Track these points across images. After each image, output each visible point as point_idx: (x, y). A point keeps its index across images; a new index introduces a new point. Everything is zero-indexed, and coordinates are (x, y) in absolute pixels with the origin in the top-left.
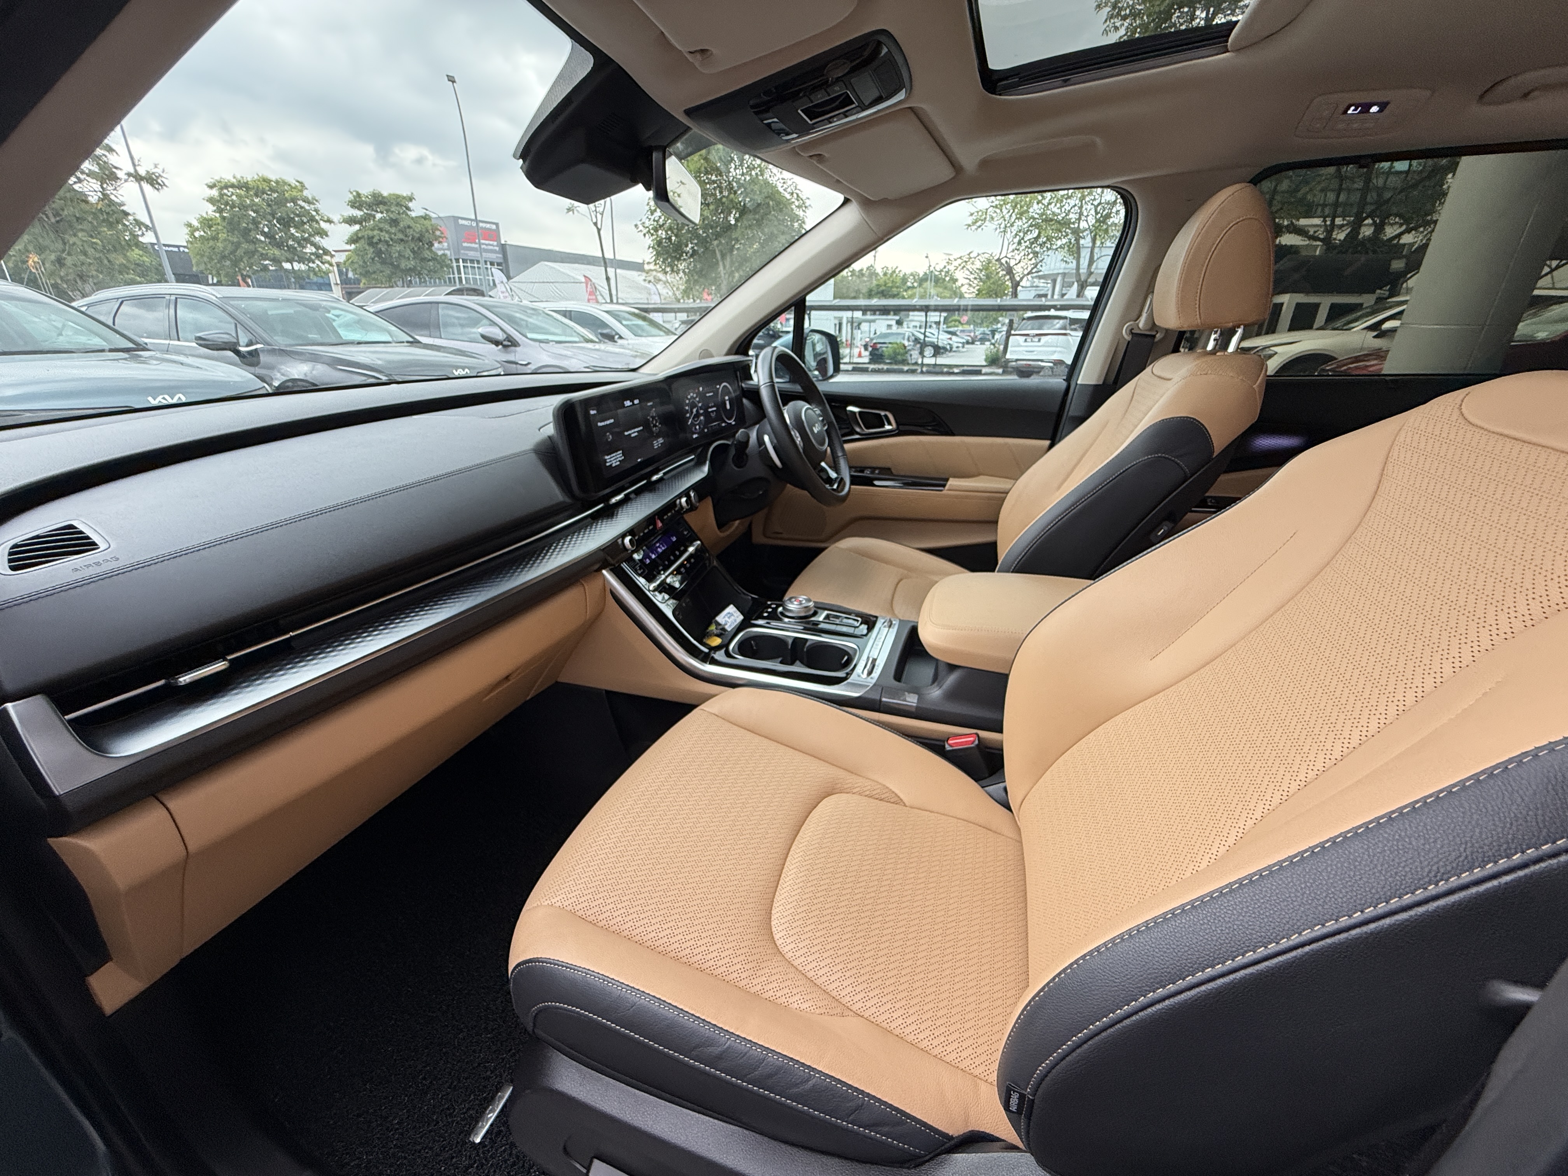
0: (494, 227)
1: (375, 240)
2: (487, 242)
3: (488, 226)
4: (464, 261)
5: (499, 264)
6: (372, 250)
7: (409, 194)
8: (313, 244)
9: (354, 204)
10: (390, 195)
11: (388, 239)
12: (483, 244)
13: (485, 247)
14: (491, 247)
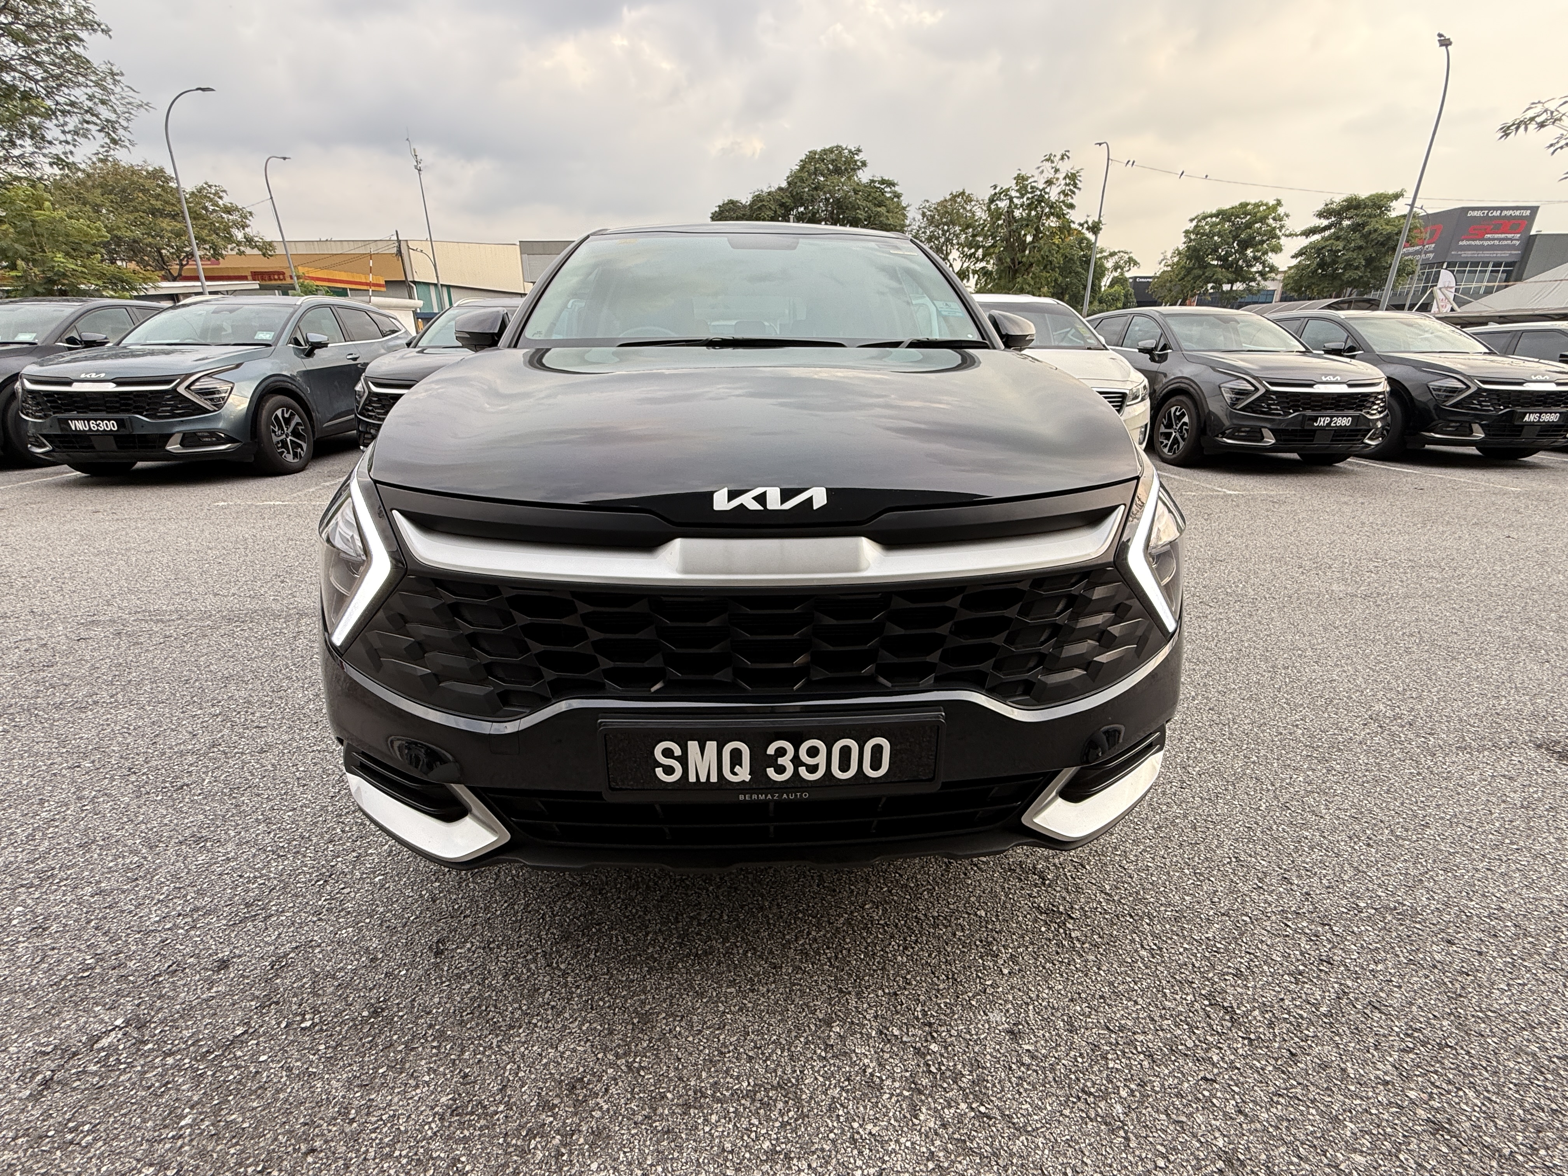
0: (1528, 213)
2: (1503, 236)
3: (1518, 213)
5: (1509, 264)
8: (1263, 264)
9: (1320, 215)
10: (1370, 196)
11: (1341, 248)
12: (1494, 239)
13: (1497, 242)
14: (1505, 242)
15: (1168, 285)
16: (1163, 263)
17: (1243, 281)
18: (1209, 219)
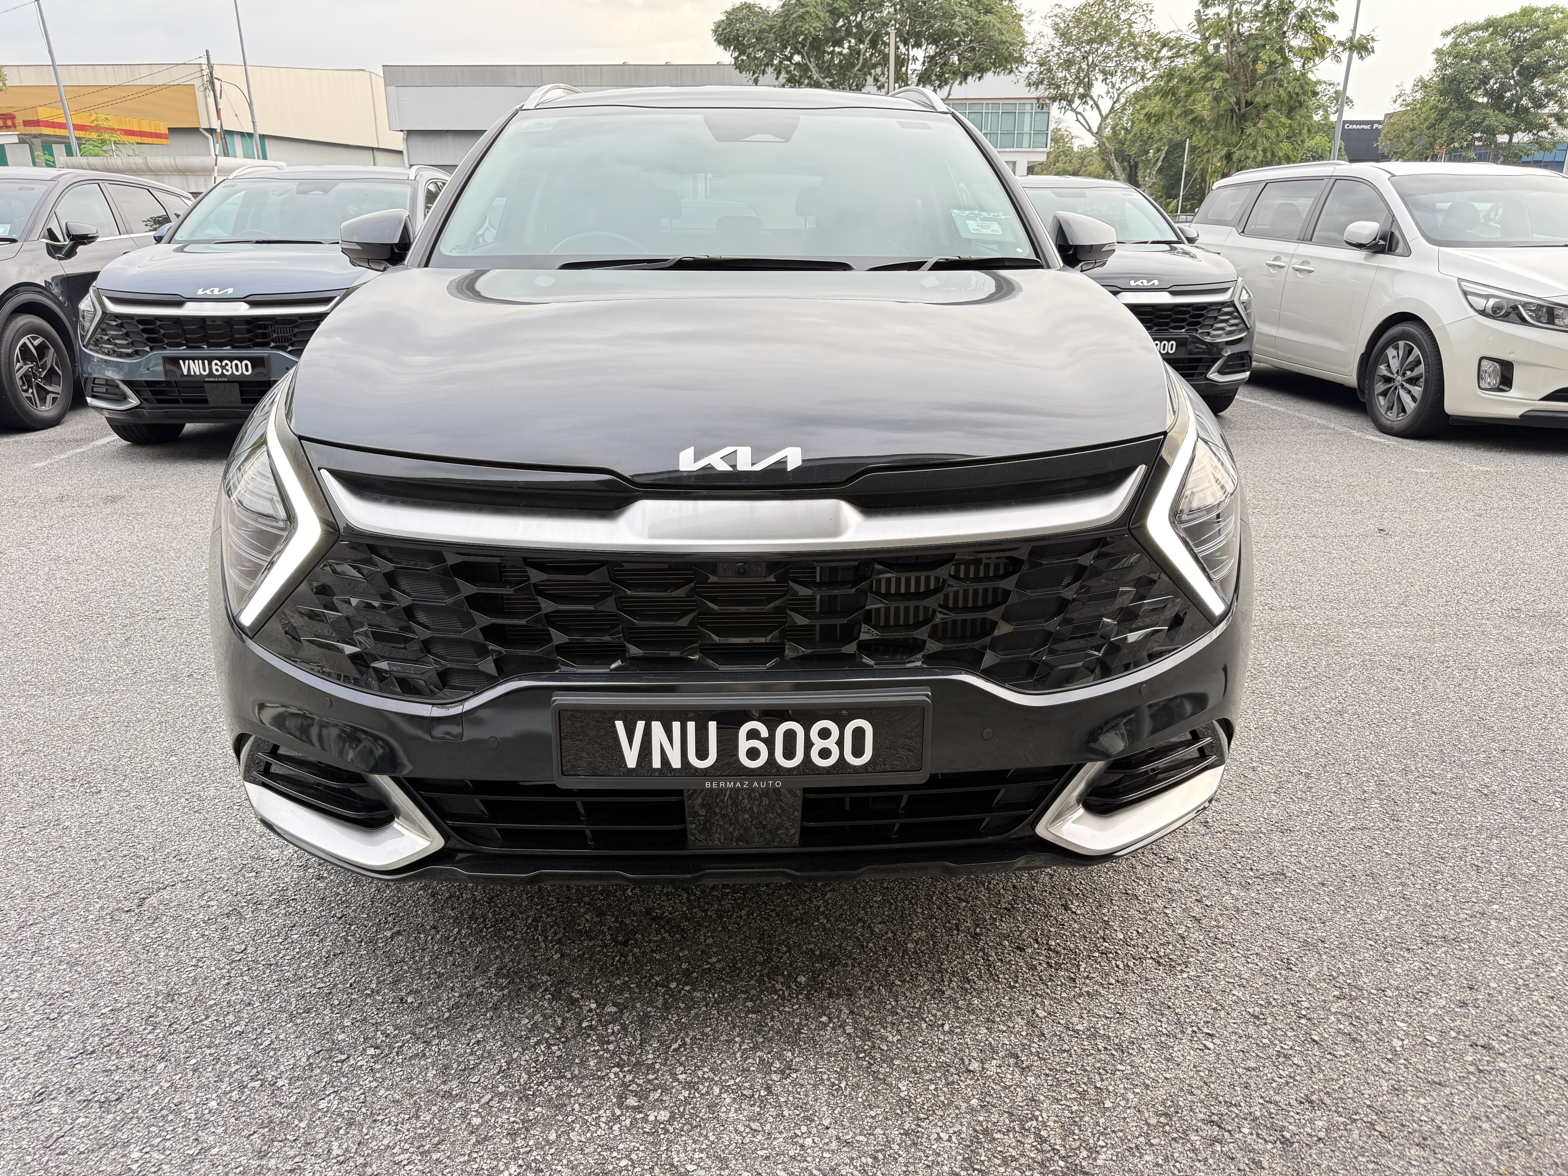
15: (1408, 135)
16: (1400, 100)
17: (1529, 128)
18: (1472, 34)
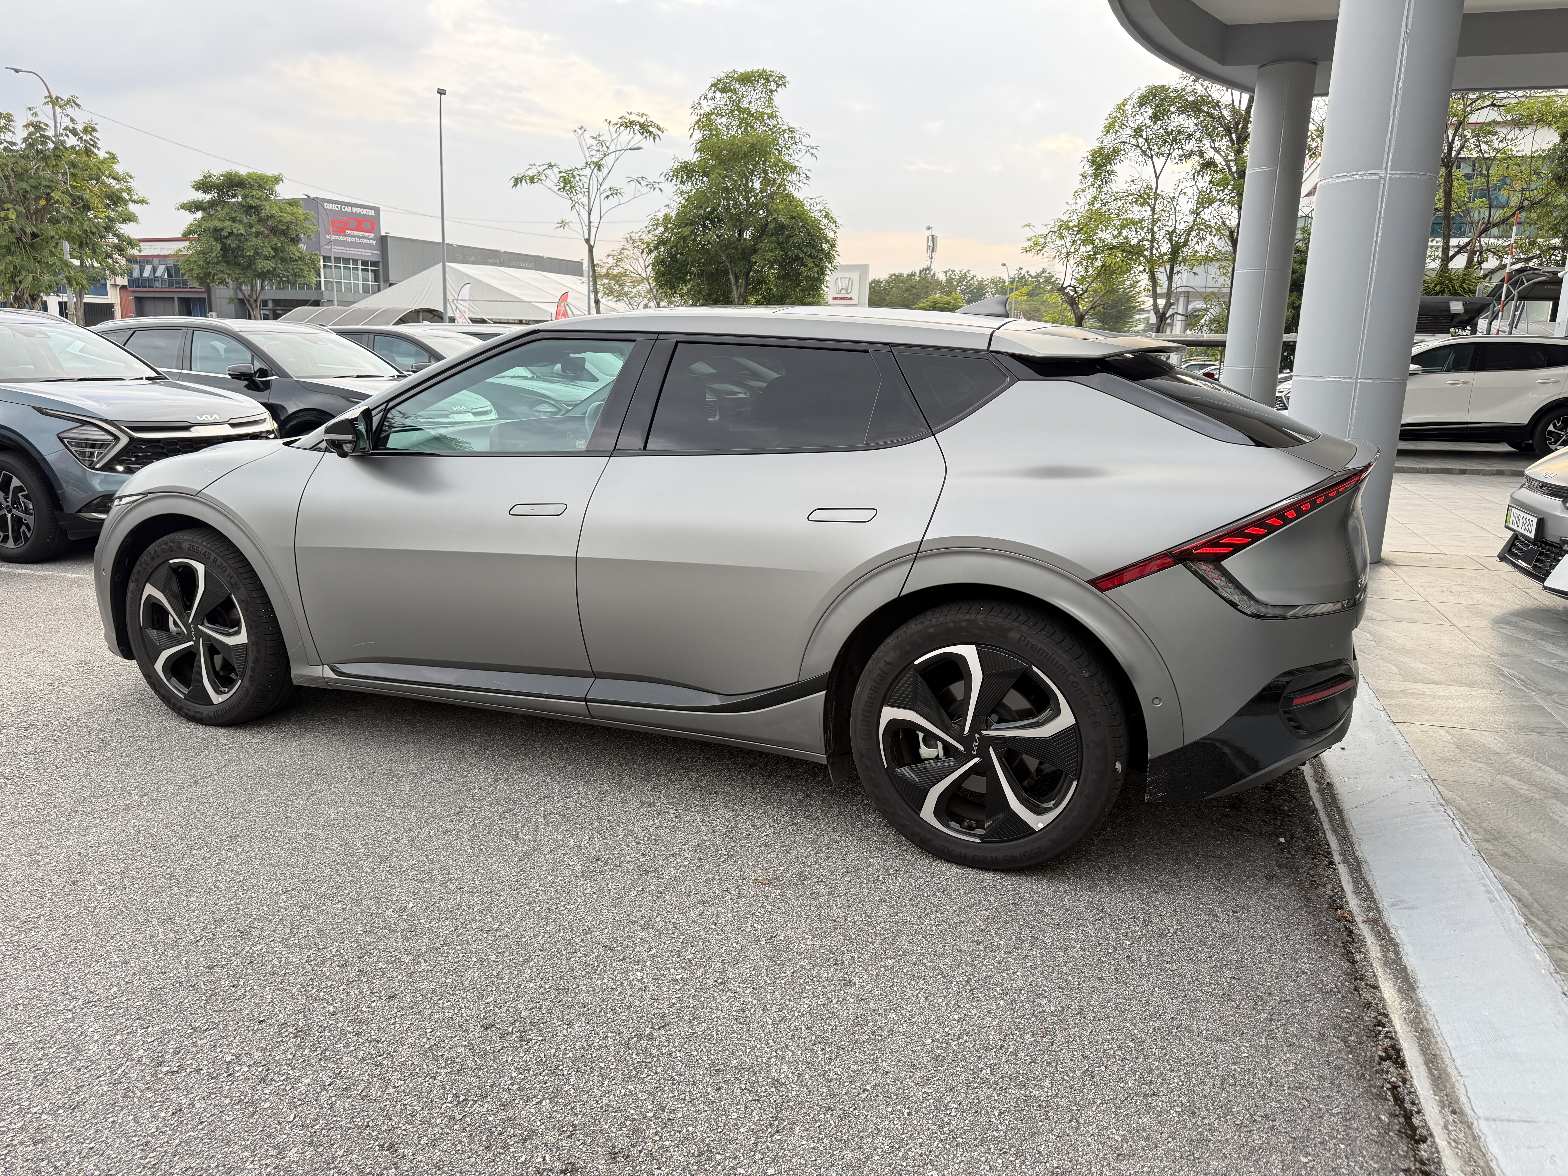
0: (372, 213)
1: (224, 233)
2: (361, 234)
3: (365, 211)
4: (326, 259)
5: (374, 264)
6: (219, 247)
7: (276, 174)
8: (116, 234)
9: (200, 188)
10: (249, 175)
11: (243, 232)
12: (354, 236)
13: (357, 240)
14: (366, 241)
